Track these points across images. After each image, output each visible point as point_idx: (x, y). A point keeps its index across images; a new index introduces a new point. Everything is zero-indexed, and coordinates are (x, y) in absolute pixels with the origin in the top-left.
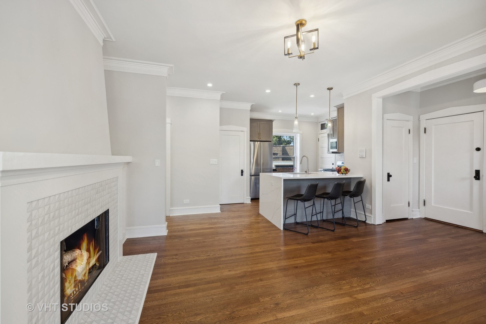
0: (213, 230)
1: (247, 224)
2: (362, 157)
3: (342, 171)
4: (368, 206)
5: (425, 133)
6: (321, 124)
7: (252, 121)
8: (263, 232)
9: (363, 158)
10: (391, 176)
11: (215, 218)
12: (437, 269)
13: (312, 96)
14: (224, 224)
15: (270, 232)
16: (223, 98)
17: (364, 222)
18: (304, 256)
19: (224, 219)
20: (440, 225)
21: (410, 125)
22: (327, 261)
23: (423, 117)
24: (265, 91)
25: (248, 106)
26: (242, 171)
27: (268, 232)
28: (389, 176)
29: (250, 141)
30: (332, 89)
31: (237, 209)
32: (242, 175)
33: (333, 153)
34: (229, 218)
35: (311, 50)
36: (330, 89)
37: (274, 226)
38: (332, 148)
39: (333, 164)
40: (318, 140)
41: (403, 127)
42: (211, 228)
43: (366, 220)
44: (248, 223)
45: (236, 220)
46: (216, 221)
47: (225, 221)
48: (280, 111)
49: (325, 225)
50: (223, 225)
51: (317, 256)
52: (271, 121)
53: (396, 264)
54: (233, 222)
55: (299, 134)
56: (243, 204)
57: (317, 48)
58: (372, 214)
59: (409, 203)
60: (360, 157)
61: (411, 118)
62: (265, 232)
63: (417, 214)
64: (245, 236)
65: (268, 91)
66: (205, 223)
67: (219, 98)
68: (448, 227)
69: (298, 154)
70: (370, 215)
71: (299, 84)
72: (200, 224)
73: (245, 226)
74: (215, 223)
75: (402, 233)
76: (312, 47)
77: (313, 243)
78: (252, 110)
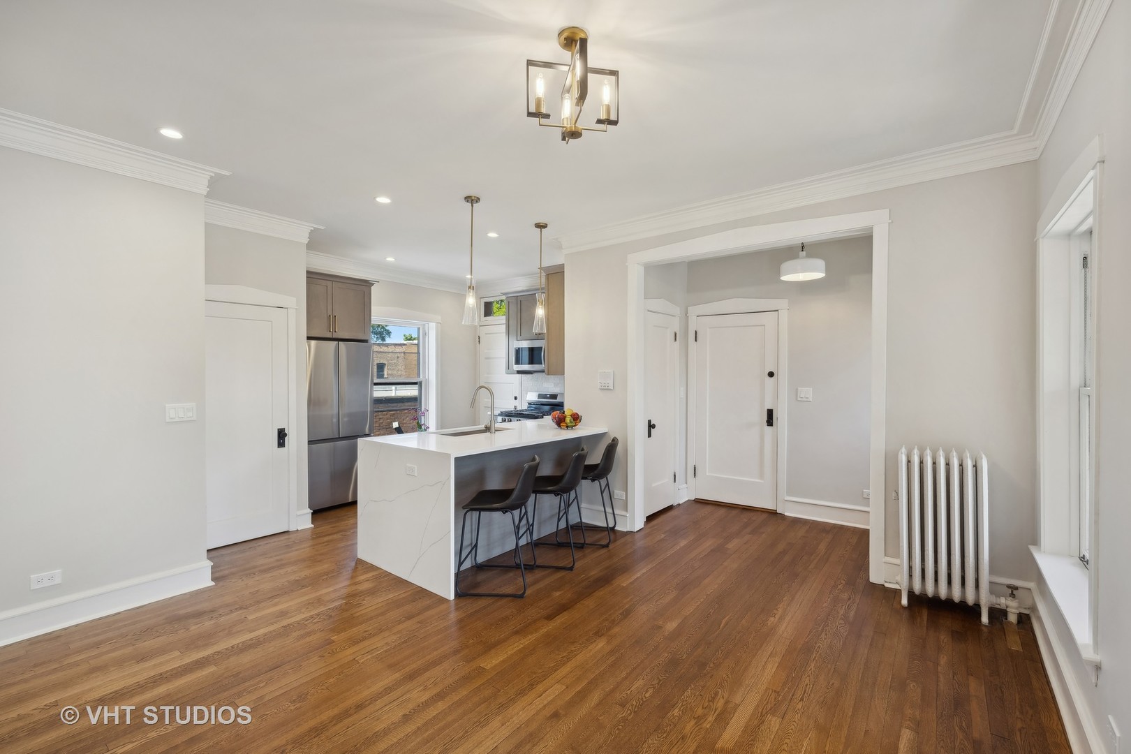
0: (212, 669)
1: (336, 608)
2: (606, 389)
3: (568, 420)
4: (618, 493)
5: (696, 341)
6: (485, 303)
7: (313, 277)
8: (400, 622)
9: (608, 390)
10: (654, 426)
11: (198, 615)
12: (780, 611)
13: (493, 235)
14: (251, 632)
15: (421, 617)
16: (218, 190)
17: (613, 529)
18: (555, 669)
19: (241, 608)
20: (722, 511)
21: (676, 325)
22: (609, 662)
23: (694, 311)
24: (375, 198)
25: (301, 234)
26: (282, 435)
27: (415, 620)
28: (651, 426)
29: (309, 338)
30: (545, 226)
31: (272, 560)
32: (281, 444)
33: (519, 372)
34: (258, 602)
35: (600, 121)
36: (541, 226)
37: (422, 593)
38: (518, 362)
39: (516, 398)
40: (478, 340)
41: (667, 328)
42: (200, 664)
43: (615, 526)
44: (336, 604)
45: (291, 603)
46: (208, 624)
47: (250, 618)
48: (390, 259)
49: (545, 557)
50: (247, 637)
51: (580, 658)
52: (367, 284)
53: (724, 622)
54: (283, 614)
55: (434, 324)
56: (286, 537)
57: (615, 123)
58: (627, 511)
59: (675, 476)
60: (602, 387)
61: (677, 311)
62: (408, 624)
63: (683, 495)
64: (351, 658)
65: (383, 200)
66: (162, 651)
67: (204, 190)
68: (734, 512)
69: (430, 373)
70: (623, 513)
71: (479, 199)
72: (142, 658)
73: (331, 616)
74: (206, 639)
75: (683, 543)
76: (603, 117)
77: (550, 617)
78: (316, 243)
